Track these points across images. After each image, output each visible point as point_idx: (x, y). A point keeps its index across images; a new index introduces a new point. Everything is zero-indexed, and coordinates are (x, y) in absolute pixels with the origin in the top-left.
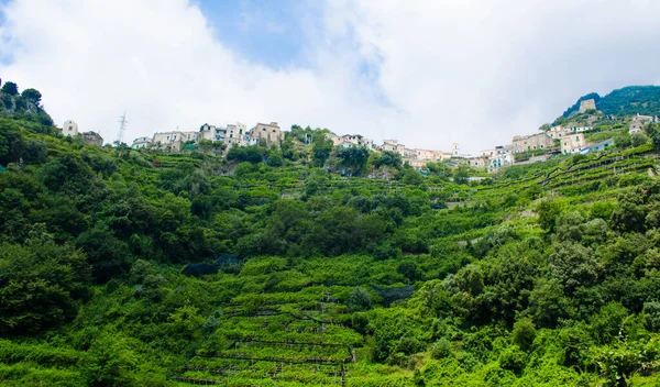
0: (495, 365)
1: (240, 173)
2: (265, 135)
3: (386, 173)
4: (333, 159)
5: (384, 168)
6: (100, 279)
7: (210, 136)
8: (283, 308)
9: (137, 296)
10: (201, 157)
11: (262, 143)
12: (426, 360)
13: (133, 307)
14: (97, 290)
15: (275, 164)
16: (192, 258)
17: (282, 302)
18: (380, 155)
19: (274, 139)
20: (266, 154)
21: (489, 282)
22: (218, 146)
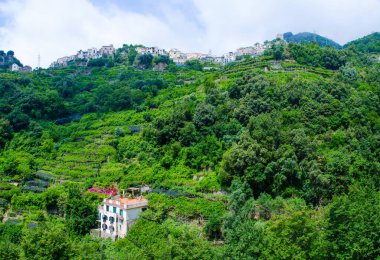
0: (159, 165)
1: (93, 73)
2: (106, 52)
3: (161, 67)
4: (137, 61)
5: (161, 64)
6: (17, 129)
7: (81, 56)
8: (86, 138)
9: (31, 136)
10: (75, 68)
11: (105, 56)
12: (135, 161)
13: (28, 141)
14: (16, 134)
15: (111, 65)
16: (60, 117)
17: (88, 135)
18: (158, 58)
19: (111, 53)
20: (107, 61)
21: (167, 123)
22: (84, 60)
